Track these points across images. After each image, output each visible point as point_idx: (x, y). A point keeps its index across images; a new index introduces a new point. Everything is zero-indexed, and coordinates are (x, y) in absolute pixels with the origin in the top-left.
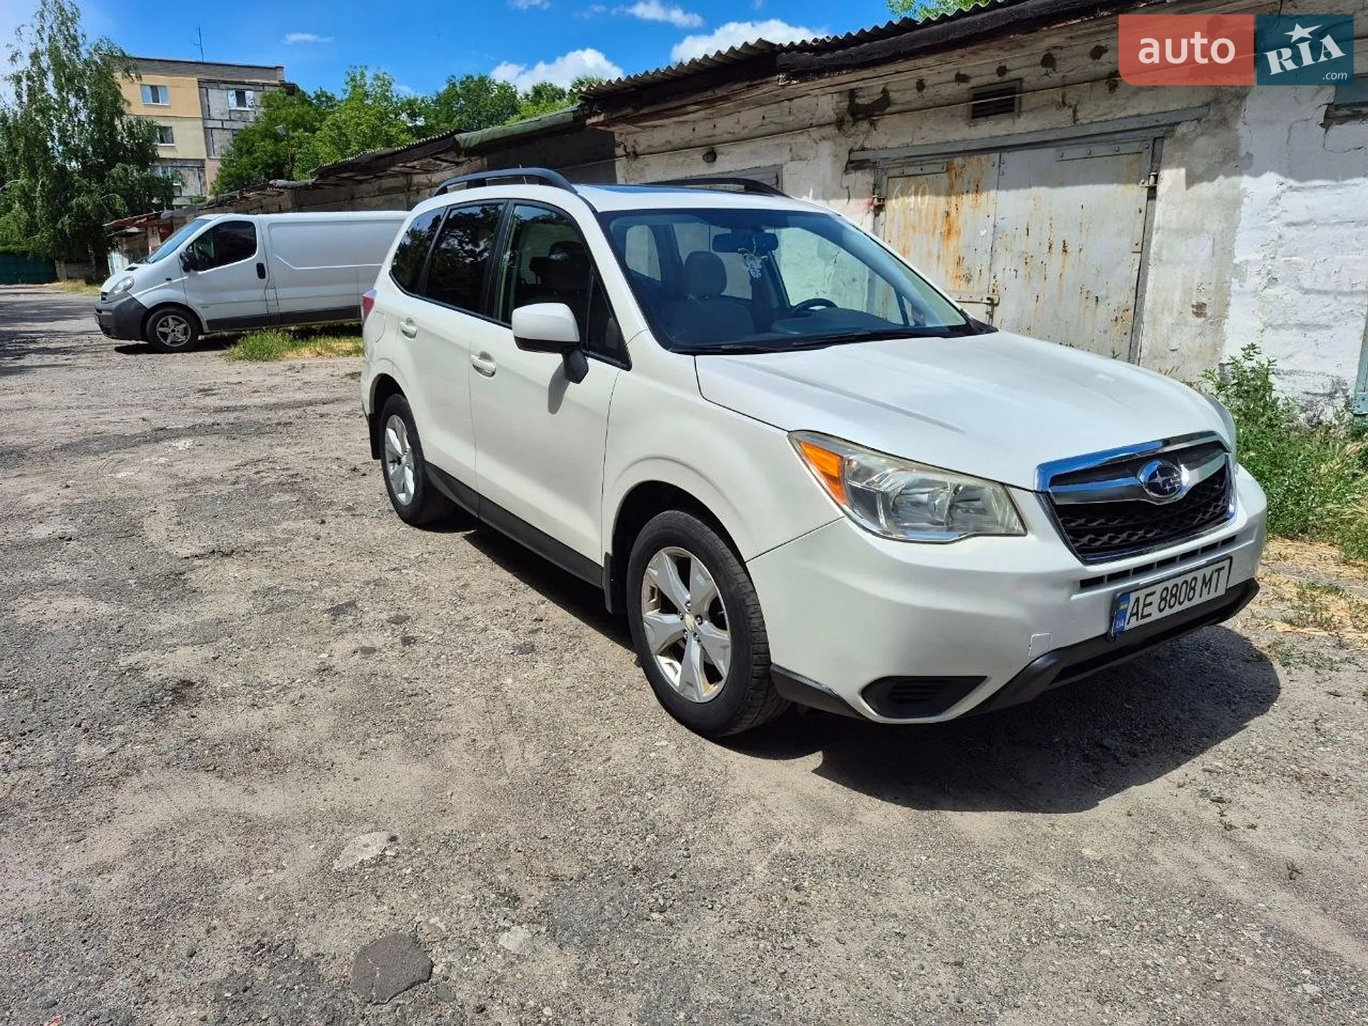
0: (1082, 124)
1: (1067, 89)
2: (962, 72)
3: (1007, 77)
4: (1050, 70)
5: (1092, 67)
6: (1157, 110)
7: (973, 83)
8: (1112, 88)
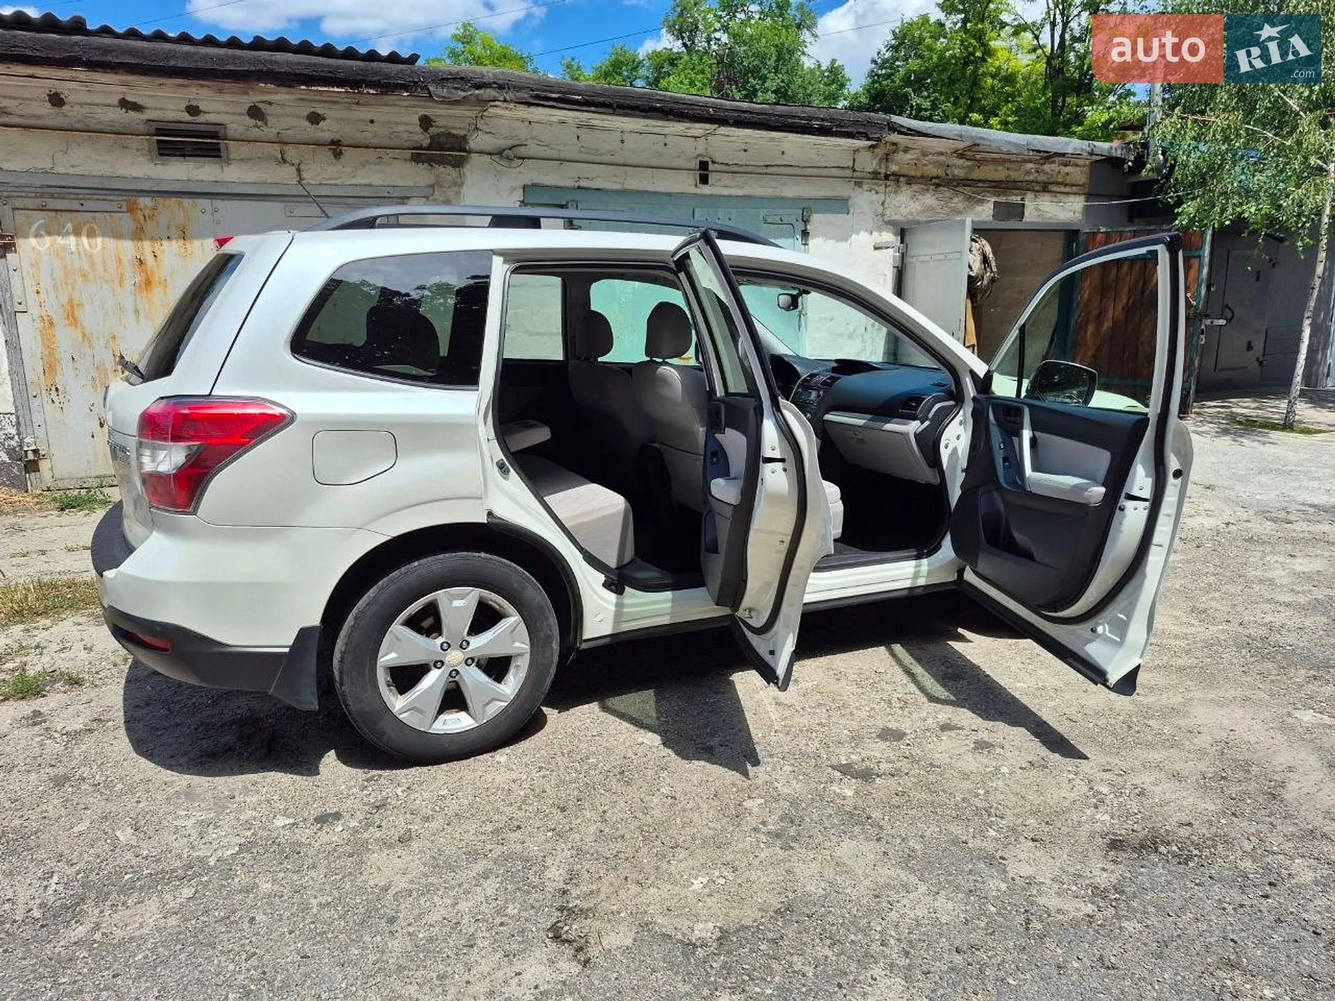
0: (308, 184)
1: (286, 148)
2: (129, 98)
3: (202, 118)
4: (260, 123)
5: (311, 132)
6: (386, 184)
7: (150, 114)
8: (338, 155)
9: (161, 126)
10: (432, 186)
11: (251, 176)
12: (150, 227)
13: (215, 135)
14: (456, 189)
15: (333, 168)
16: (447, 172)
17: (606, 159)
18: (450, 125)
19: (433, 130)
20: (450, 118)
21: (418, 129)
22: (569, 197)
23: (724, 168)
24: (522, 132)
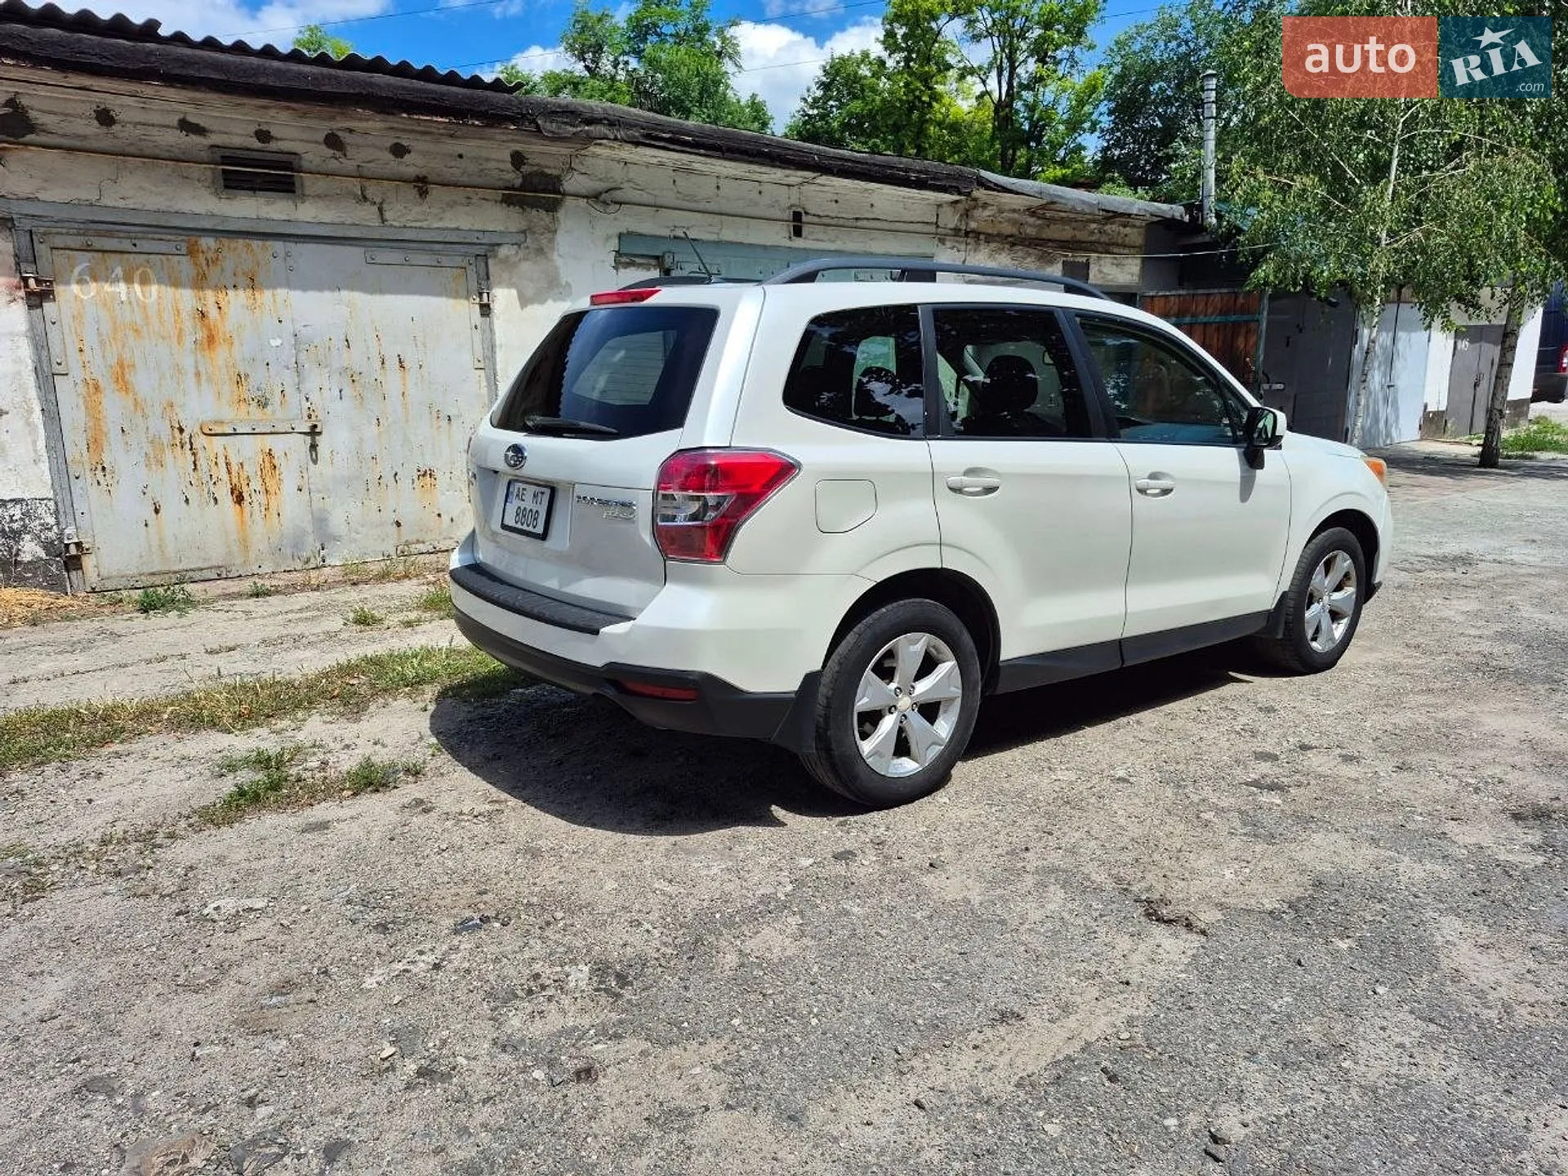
0: (391, 226)
1: (367, 183)
2: (191, 119)
3: (273, 146)
4: (338, 154)
5: (394, 165)
6: (475, 228)
7: (215, 139)
8: (423, 193)
9: (227, 152)
10: (524, 232)
11: (328, 215)
12: (213, 273)
13: (288, 166)
14: (549, 235)
15: (417, 209)
16: (540, 217)
17: (701, 206)
18: (542, 163)
19: (525, 169)
20: (544, 154)
21: (509, 166)
22: (665, 248)
23: (816, 220)
24: (618, 174)
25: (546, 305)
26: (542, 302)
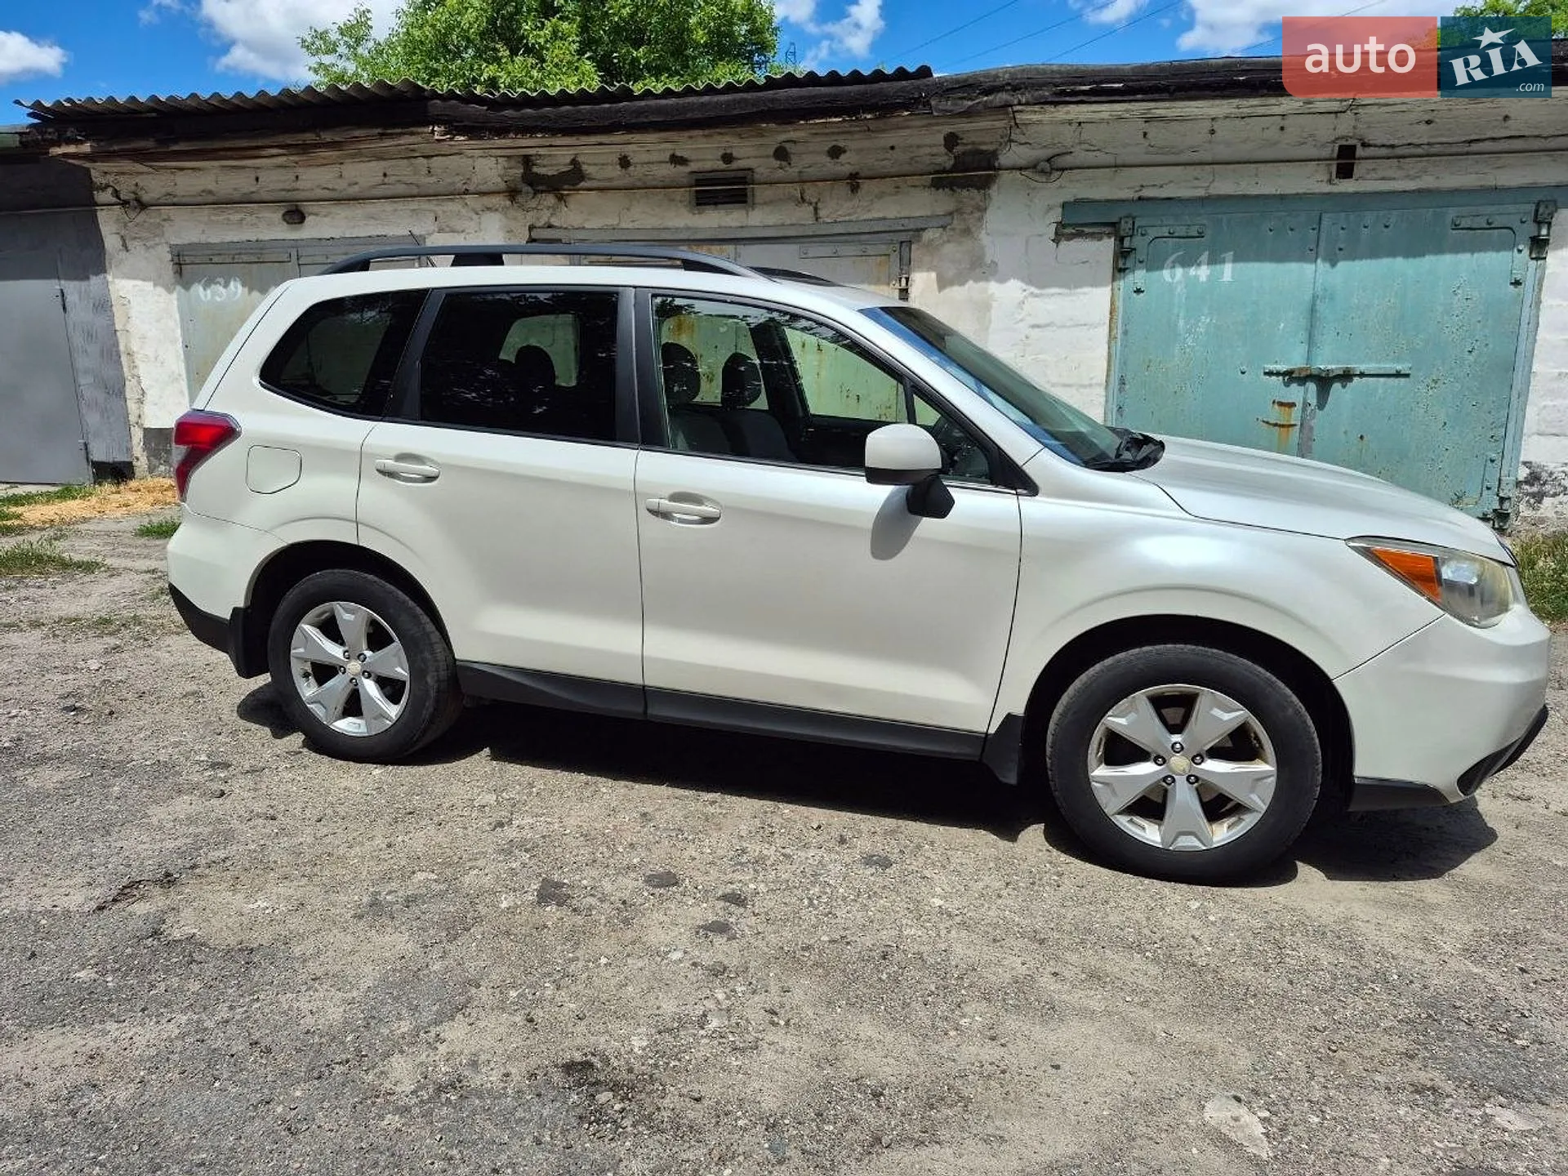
0: (824, 223)
1: (806, 186)
2: (678, 154)
3: (735, 165)
4: (784, 163)
5: (831, 167)
6: (902, 215)
7: (693, 167)
8: (855, 189)
9: (700, 176)
10: (951, 214)
11: (772, 219)
13: (743, 181)
14: (977, 215)
15: (849, 204)
16: (970, 196)
17: (1184, 158)
18: (977, 140)
19: (959, 149)
20: (979, 131)
21: (943, 150)
22: (1123, 213)
23: (1384, 152)
24: (1068, 136)
25: (967, 286)
26: (962, 284)
